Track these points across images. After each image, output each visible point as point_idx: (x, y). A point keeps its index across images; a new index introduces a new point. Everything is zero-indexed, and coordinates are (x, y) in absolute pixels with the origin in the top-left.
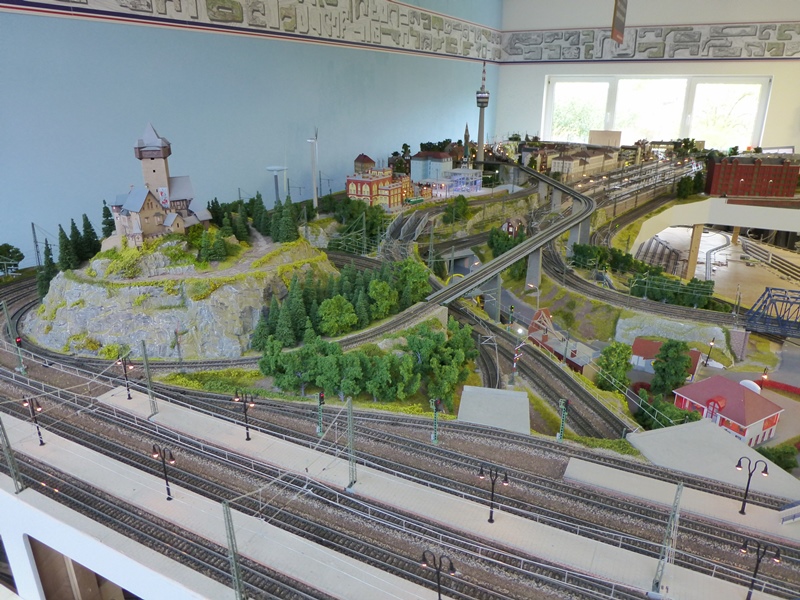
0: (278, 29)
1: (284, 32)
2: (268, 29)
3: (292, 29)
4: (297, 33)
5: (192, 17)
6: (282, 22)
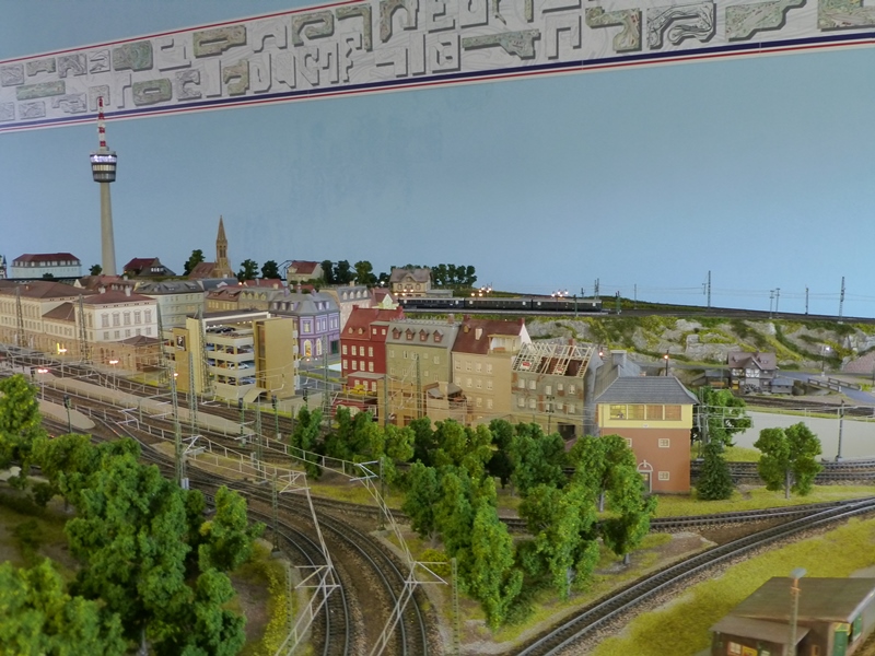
0: (220, 96)
1: (228, 97)
2: (204, 99)
3: (242, 90)
4: (249, 94)
5: (119, 107)
6: (225, 87)
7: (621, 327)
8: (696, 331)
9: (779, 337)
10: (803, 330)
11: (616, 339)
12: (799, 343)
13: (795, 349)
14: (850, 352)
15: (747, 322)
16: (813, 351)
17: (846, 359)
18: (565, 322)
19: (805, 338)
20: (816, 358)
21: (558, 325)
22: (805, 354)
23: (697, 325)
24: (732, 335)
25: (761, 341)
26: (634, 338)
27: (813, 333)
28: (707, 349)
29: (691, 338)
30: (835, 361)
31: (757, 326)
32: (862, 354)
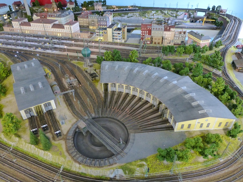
7: (143, 13)
8: (155, 13)
9: (168, 13)
10: (171, 12)
11: (143, 16)
12: (170, 14)
13: (170, 15)
14: (178, 15)
15: (163, 11)
16: (173, 15)
17: (178, 16)
18: (135, 13)
19: (171, 13)
20: (173, 16)
21: (133, 14)
22: (171, 16)
23: (155, 12)
24: (161, 13)
25: (165, 14)
26: (146, 16)
27: (172, 12)
28: (157, 16)
29: (155, 14)
30: (176, 17)
31: (164, 11)
32: (180, 15)
